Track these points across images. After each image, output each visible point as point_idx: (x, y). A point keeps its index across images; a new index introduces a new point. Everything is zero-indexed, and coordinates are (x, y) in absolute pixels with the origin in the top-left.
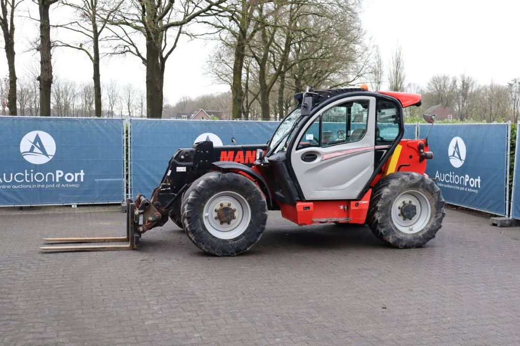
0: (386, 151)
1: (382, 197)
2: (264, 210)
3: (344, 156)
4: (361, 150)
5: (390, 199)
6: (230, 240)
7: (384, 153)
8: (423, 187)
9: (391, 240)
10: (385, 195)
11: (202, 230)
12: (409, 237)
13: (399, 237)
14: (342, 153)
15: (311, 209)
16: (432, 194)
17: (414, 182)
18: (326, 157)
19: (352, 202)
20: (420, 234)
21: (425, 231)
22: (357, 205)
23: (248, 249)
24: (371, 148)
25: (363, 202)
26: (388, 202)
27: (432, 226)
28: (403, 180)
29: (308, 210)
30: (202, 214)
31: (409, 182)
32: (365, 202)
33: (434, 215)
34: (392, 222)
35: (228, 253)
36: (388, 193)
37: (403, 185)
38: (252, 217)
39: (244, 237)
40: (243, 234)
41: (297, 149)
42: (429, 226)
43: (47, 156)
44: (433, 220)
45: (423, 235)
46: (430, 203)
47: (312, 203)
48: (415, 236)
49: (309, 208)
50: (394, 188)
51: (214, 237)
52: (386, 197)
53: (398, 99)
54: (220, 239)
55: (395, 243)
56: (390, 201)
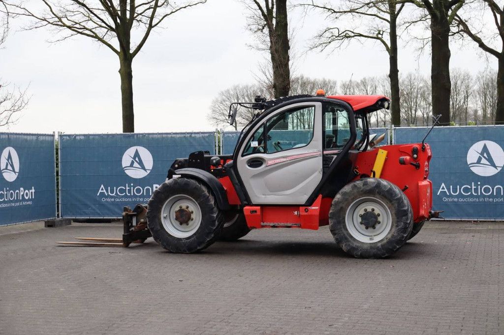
0: (335, 156)
1: (333, 203)
2: (213, 213)
3: (289, 162)
4: (307, 155)
5: (341, 205)
6: (183, 238)
7: (334, 159)
8: (379, 193)
9: (344, 248)
10: (335, 201)
11: (159, 228)
12: (365, 246)
13: (354, 246)
14: (287, 159)
15: (259, 213)
16: (391, 201)
17: (368, 189)
18: (270, 163)
19: (301, 208)
20: (379, 245)
21: (385, 241)
22: (306, 211)
23: (199, 248)
24: (319, 153)
25: (313, 208)
26: (339, 208)
27: (393, 236)
28: (355, 186)
29: (255, 214)
30: (160, 214)
31: (362, 188)
32: (315, 208)
33: (395, 225)
34: (347, 230)
35: (181, 250)
36: (338, 199)
37: (355, 191)
38: (202, 219)
39: (195, 237)
40: (195, 234)
41: (243, 156)
42: (389, 236)
43: (145, 170)
44: (394, 230)
45: (382, 246)
46: (390, 211)
47: (259, 208)
48: (373, 246)
49: (256, 211)
50: (344, 194)
51: (170, 235)
52: (337, 203)
53: (348, 103)
54: (175, 238)
55: (349, 251)
56: (342, 208)
